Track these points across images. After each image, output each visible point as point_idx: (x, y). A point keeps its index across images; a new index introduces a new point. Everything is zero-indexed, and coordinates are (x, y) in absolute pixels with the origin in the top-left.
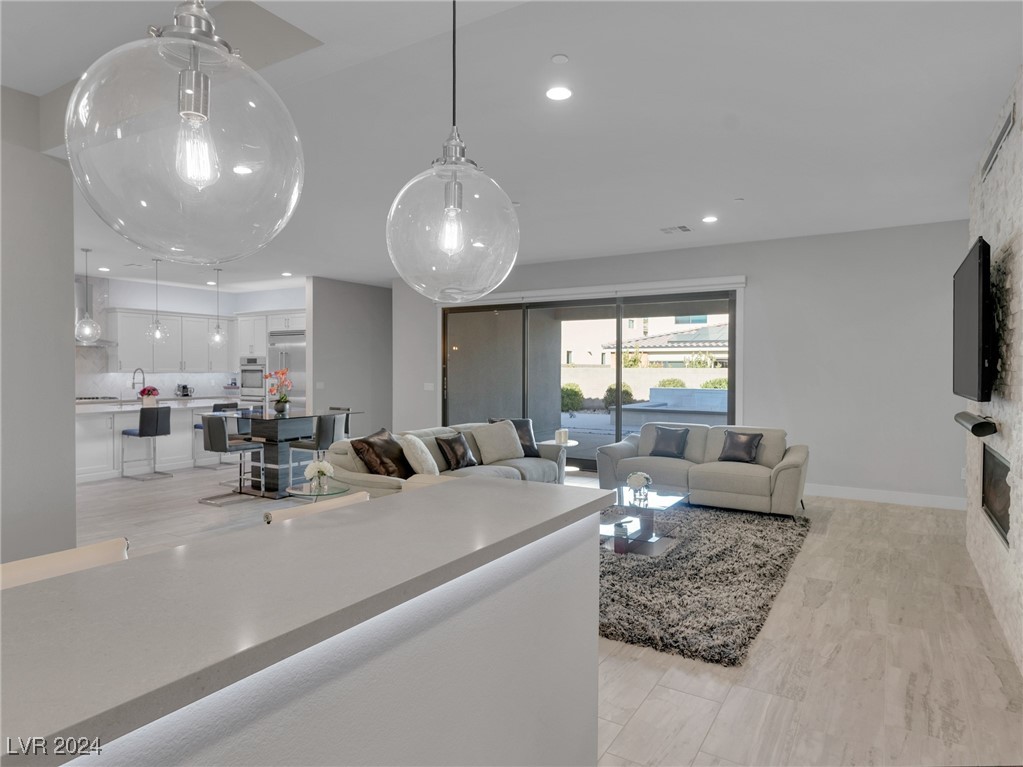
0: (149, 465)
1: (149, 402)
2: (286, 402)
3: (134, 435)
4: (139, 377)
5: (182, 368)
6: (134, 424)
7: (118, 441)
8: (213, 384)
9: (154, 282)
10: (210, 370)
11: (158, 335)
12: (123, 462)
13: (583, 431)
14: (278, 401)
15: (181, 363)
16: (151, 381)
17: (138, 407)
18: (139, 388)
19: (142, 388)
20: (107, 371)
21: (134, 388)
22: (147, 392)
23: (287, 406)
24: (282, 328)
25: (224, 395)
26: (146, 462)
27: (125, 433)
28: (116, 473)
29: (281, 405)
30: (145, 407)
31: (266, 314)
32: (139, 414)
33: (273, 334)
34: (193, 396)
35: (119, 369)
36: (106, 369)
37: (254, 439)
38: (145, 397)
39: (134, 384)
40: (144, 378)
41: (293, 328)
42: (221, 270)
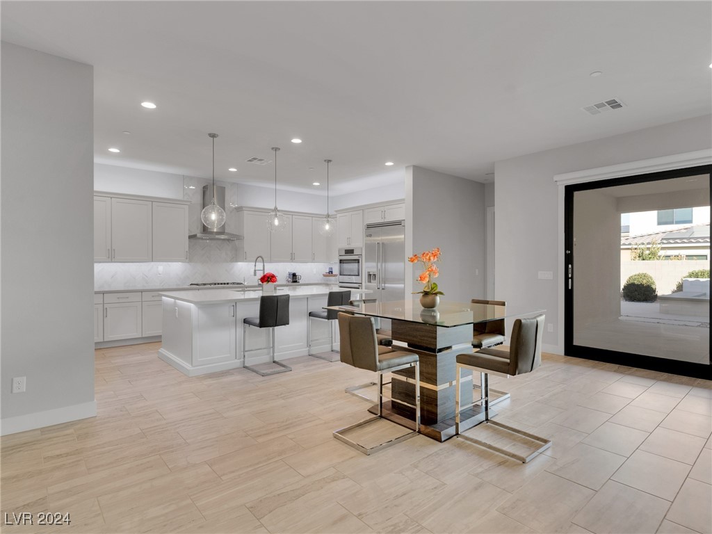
0: (268, 354)
1: (269, 290)
2: (436, 294)
3: (254, 325)
4: (260, 266)
5: (292, 259)
6: (254, 312)
7: (240, 330)
8: (315, 272)
9: (272, 186)
10: (313, 261)
11: (276, 222)
12: (244, 351)
13: (637, 319)
14: (426, 294)
15: (292, 254)
16: (270, 268)
17: (258, 294)
18: (260, 275)
19: (262, 275)
20: (237, 261)
21: (255, 274)
22: (268, 278)
23: (438, 298)
24: (379, 220)
25: (323, 282)
26: (265, 351)
27: (245, 321)
28: (237, 363)
29: (429, 299)
30: (265, 295)
31: (362, 209)
32: (259, 302)
33: (369, 227)
34: (301, 282)
35: (245, 259)
36: (236, 259)
37: (395, 343)
38: (265, 283)
39: (255, 271)
40: (264, 265)
41: (389, 219)
42: (330, 161)
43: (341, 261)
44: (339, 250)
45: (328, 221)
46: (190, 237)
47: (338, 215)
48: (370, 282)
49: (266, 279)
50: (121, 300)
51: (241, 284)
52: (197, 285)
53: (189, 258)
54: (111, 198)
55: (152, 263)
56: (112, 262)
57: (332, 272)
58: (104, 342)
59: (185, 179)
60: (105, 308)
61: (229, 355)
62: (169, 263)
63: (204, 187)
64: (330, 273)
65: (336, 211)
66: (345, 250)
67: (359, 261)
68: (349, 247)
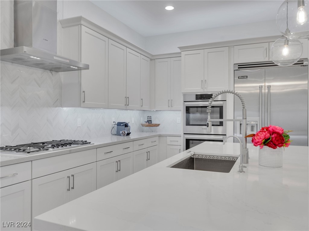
5: (127, 104)
20: (62, 106)
33: (242, 66)
43: (188, 109)
47: (183, 54)
64: (149, 122)
65: (180, 48)
66: (196, 95)
67: (221, 108)
68: (205, 91)
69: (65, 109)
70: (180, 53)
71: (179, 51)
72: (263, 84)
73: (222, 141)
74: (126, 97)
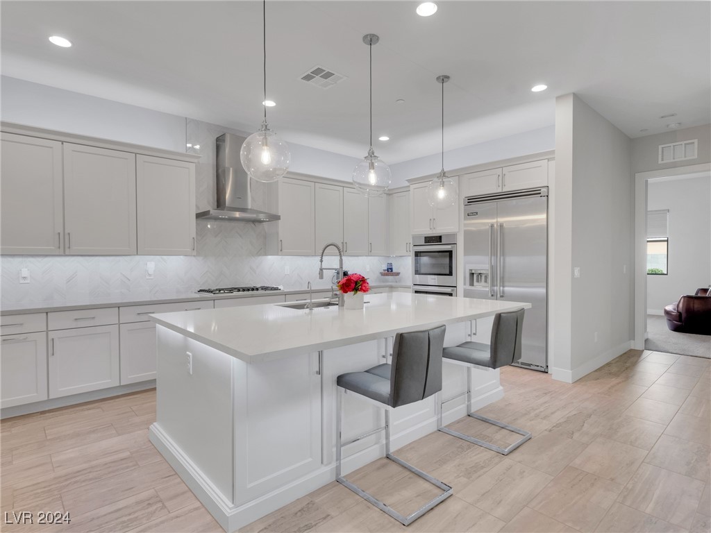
5: (344, 250)
8: (368, 270)
10: (370, 253)
11: (372, 178)
16: (356, 266)
20: (266, 254)
21: (321, 276)
22: (355, 283)
25: (379, 283)
28: (325, 474)
31: (458, 175)
35: (280, 251)
36: (264, 250)
39: (321, 270)
40: (341, 261)
41: (509, 188)
42: (448, 77)
43: (417, 254)
44: (414, 237)
45: (443, 184)
46: (199, 216)
47: (412, 187)
48: (473, 285)
49: (353, 285)
50: (80, 324)
51: (277, 289)
52: (209, 291)
53: (199, 248)
54: (63, 142)
55: (137, 258)
56: (66, 255)
57: (391, 269)
58: (49, 400)
59: (189, 126)
60: (50, 338)
61: (310, 459)
62: (165, 257)
63: (218, 140)
64: (389, 271)
65: (408, 181)
66: (425, 237)
67: (450, 252)
68: (434, 232)
69: (270, 257)
70: (409, 186)
71: (407, 184)
72: (495, 221)
73: (451, 295)
74: (343, 243)
